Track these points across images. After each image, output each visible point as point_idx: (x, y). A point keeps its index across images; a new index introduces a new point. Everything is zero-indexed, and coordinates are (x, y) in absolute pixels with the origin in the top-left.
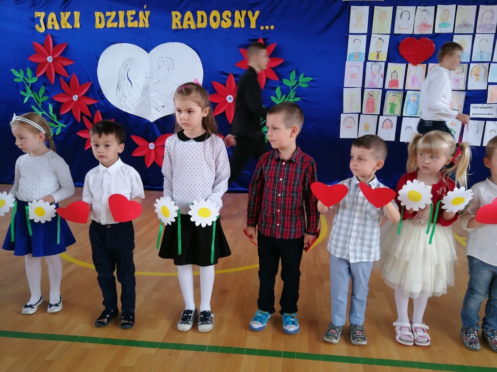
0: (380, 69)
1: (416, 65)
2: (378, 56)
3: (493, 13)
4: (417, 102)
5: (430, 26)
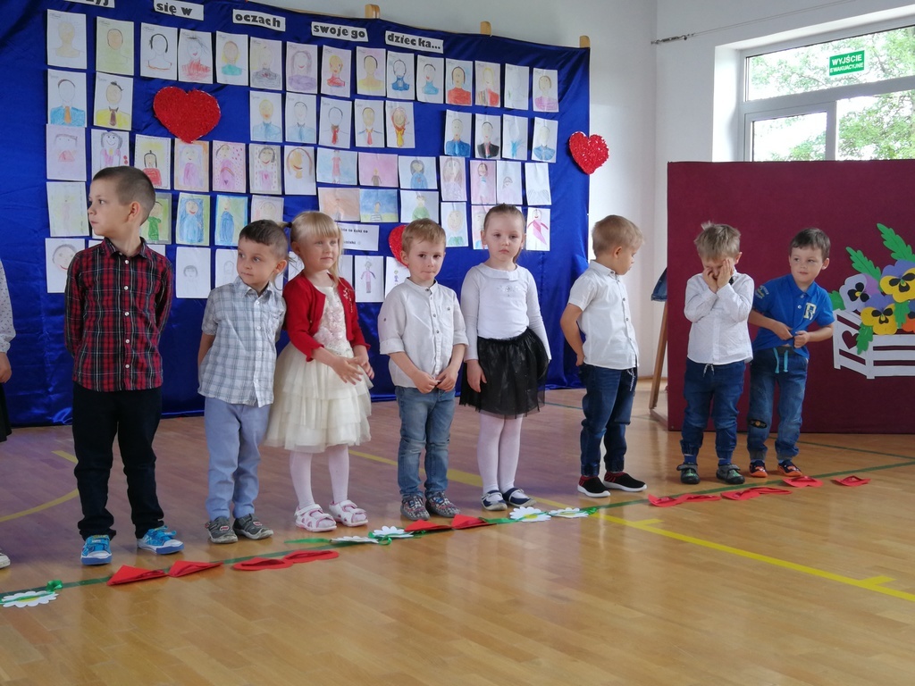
0: (120, 145)
1: (190, 143)
2: (113, 118)
3: (309, 58)
4: (199, 216)
5: (206, 69)
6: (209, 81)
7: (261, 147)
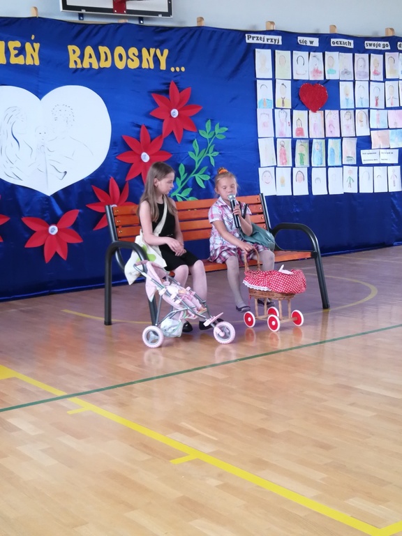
0: (287, 117)
1: (315, 112)
2: (283, 102)
3: (365, 61)
4: (321, 151)
5: (321, 72)
6: (322, 78)
7: (345, 111)
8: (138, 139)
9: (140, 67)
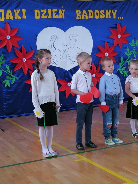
8: (104, 47)
9: (105, 18)
